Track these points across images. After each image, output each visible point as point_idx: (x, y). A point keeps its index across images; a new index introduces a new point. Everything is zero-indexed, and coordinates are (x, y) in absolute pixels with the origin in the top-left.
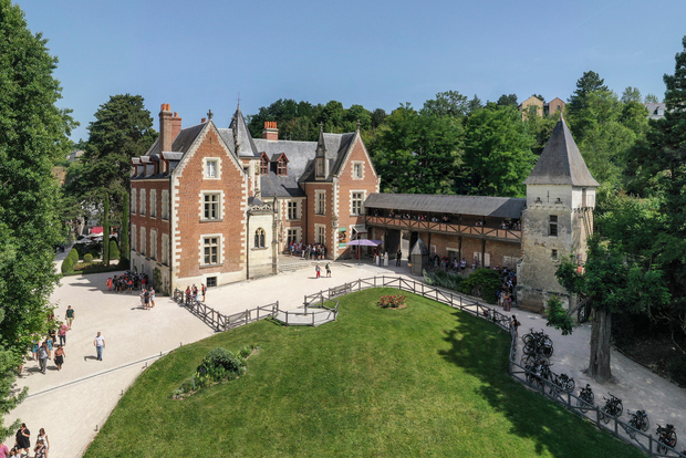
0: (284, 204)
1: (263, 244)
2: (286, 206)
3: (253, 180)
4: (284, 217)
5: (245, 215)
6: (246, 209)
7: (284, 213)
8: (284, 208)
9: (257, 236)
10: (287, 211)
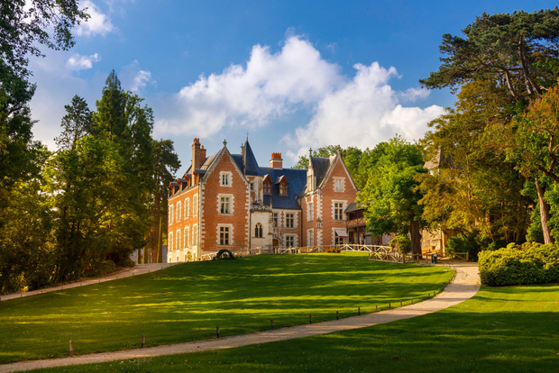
0: (282, 214)
1: (261, 236)
2: (285, 216)
3: (257, 193)
4: (282, 225)
5: (248, 213)
6: (249, 209)
7: (282, 222)
8: (282, 218)
9: (256, 229)
10: (285, 220)
